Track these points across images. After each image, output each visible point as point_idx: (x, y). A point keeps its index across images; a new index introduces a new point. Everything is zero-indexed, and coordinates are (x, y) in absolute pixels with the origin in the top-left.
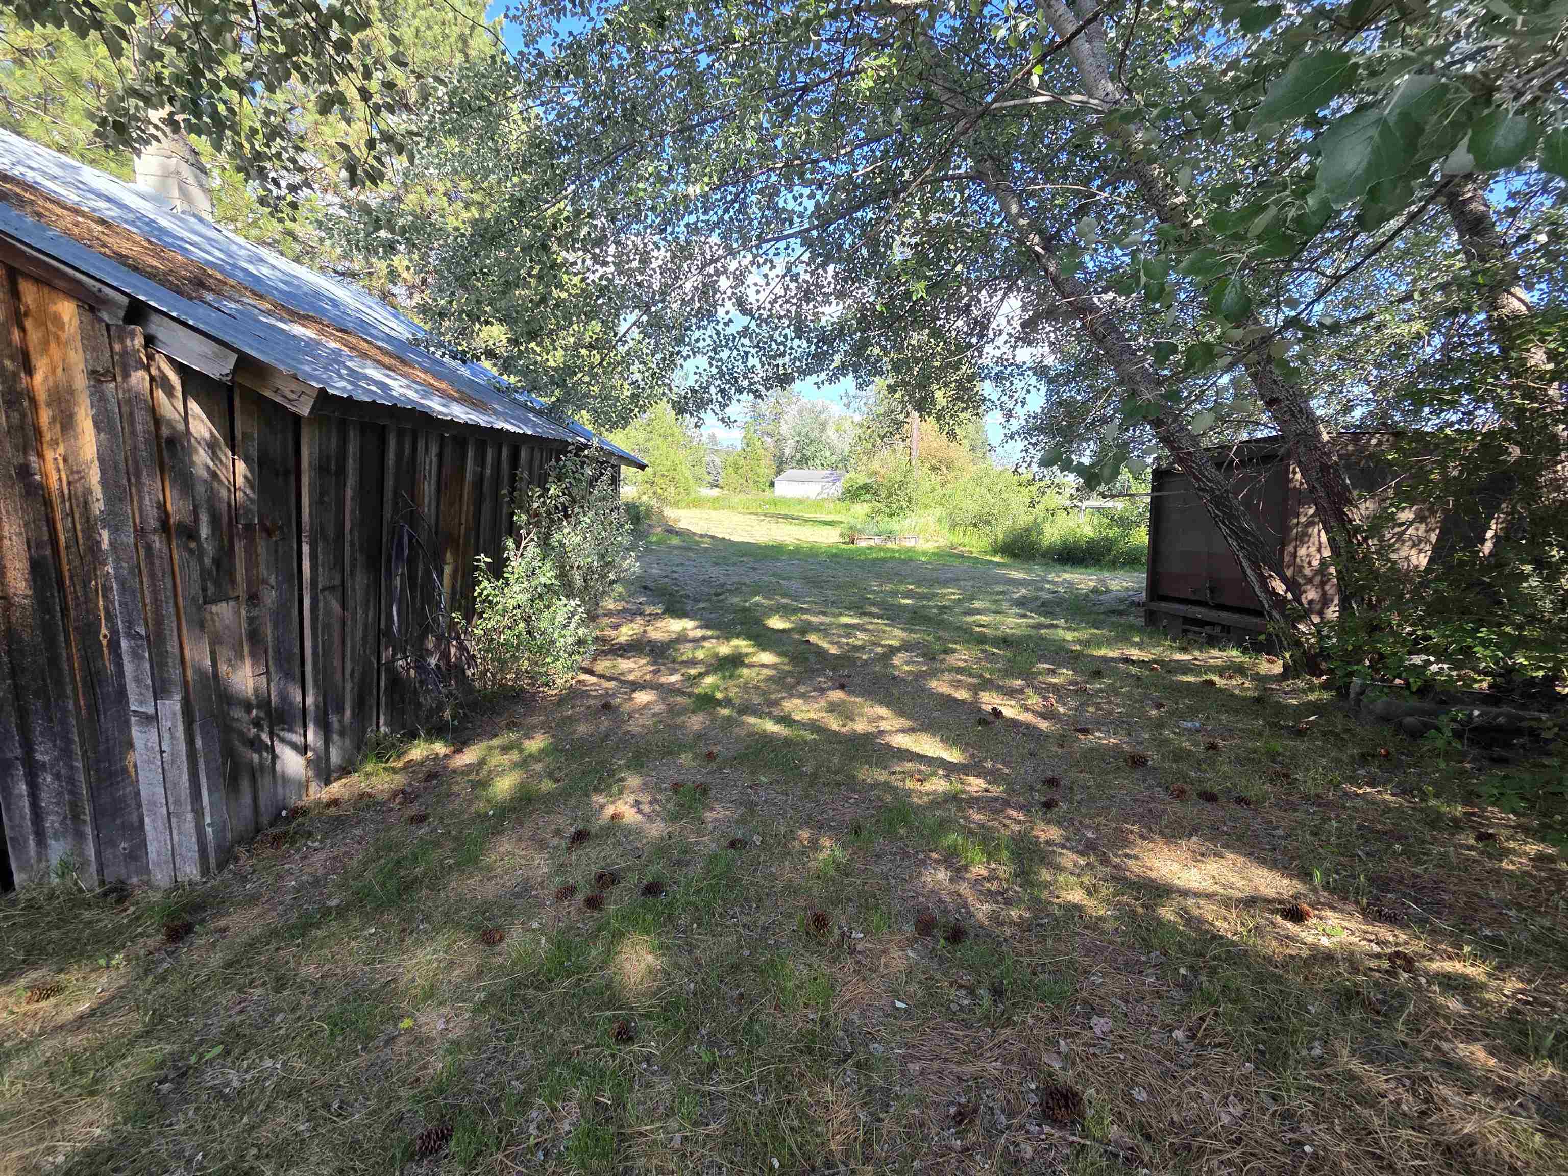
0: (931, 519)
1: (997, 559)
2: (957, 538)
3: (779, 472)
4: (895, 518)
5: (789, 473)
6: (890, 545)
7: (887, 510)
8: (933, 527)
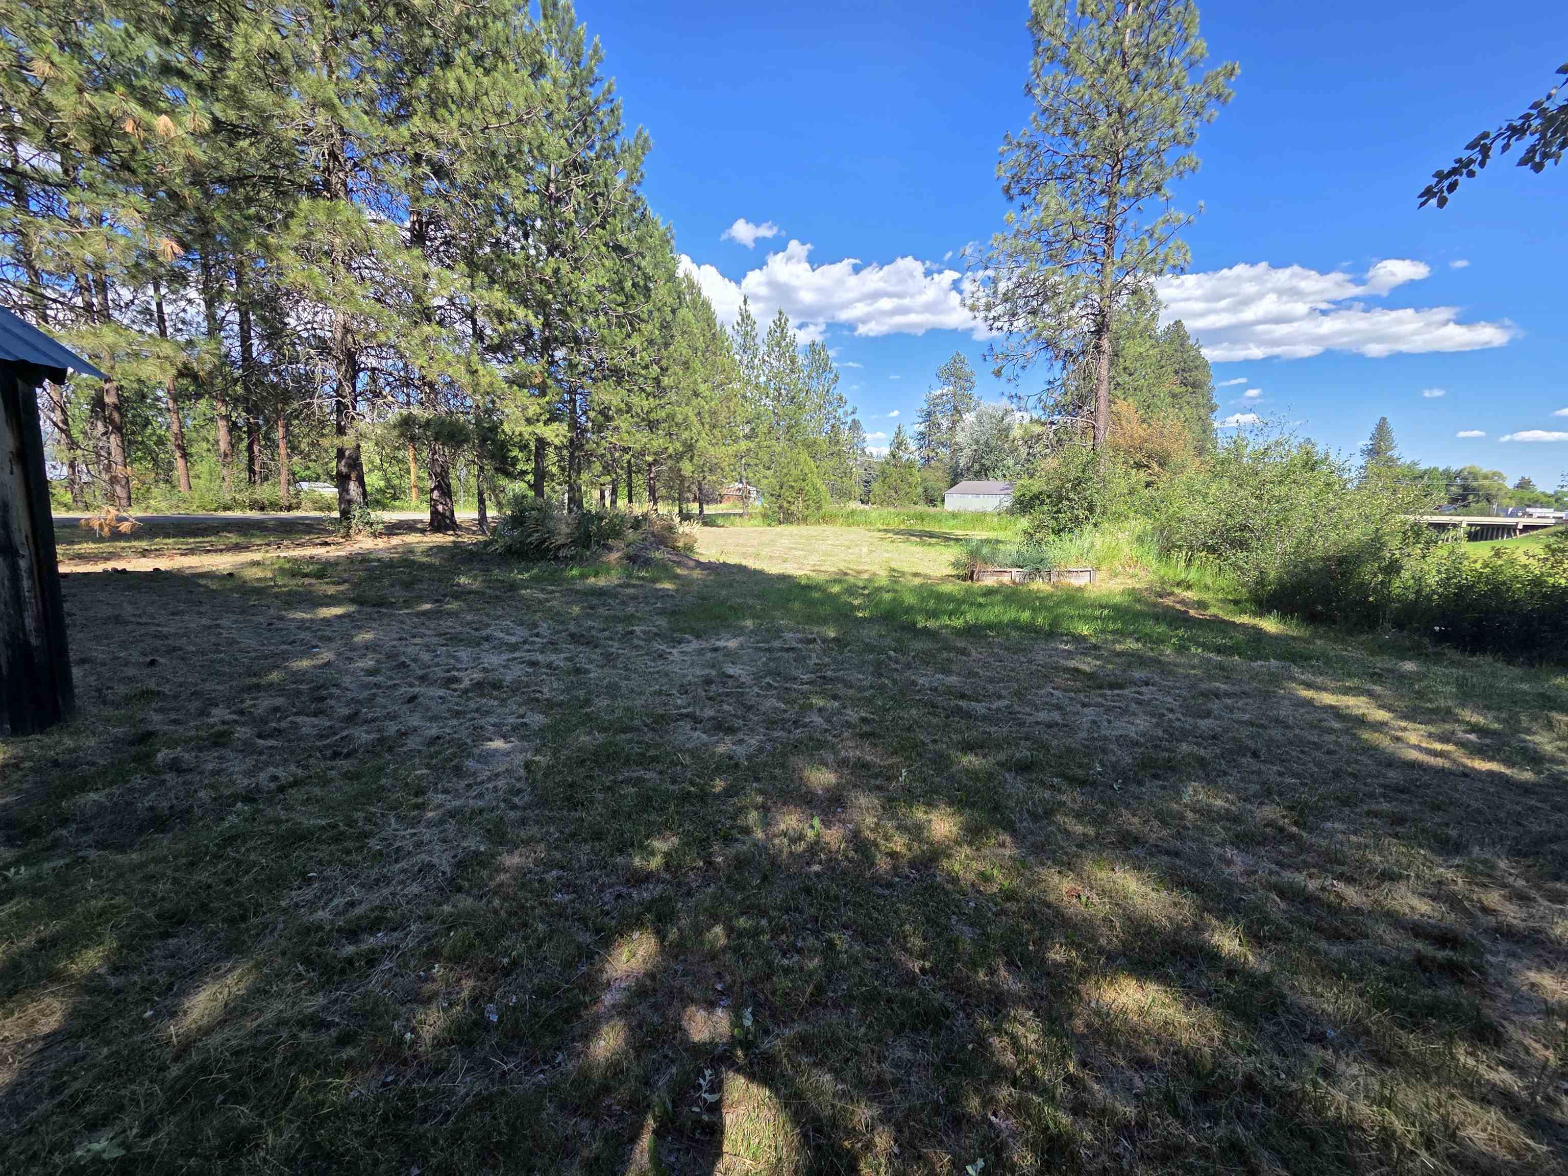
0: (1124, 537)
1: (1270, 625)
2: (1178, 570)
3: (953, 483)
4: (1065, 536)
5: (963, 484)
6: (1039, 585)
7: (1053, 524)
8: (1127, 549)
